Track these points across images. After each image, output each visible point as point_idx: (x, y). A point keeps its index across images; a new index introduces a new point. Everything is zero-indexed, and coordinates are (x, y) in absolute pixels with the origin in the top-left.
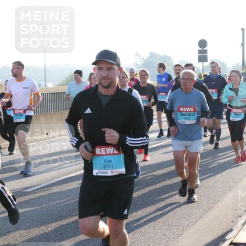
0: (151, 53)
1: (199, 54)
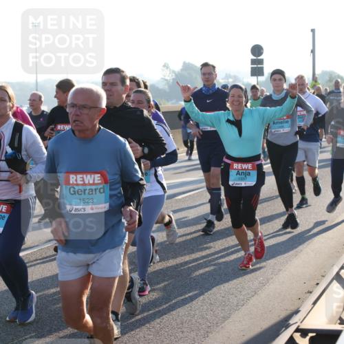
0: (184, 63)
1: (252, 64)
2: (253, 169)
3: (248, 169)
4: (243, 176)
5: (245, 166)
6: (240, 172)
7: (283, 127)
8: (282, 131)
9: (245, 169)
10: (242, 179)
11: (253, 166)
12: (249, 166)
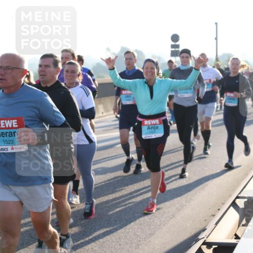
2: (160, 124)
3: (156, 124)
4: (153, 130)
5: (154, 122)
6: (150, 126)
7: (187, 93)
8: (186, 95)
9: (154, 124)
10: (152, 133)
11: (160, 121)
12: (157, 121)
